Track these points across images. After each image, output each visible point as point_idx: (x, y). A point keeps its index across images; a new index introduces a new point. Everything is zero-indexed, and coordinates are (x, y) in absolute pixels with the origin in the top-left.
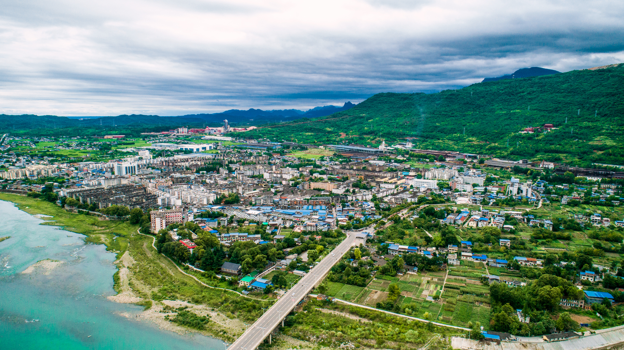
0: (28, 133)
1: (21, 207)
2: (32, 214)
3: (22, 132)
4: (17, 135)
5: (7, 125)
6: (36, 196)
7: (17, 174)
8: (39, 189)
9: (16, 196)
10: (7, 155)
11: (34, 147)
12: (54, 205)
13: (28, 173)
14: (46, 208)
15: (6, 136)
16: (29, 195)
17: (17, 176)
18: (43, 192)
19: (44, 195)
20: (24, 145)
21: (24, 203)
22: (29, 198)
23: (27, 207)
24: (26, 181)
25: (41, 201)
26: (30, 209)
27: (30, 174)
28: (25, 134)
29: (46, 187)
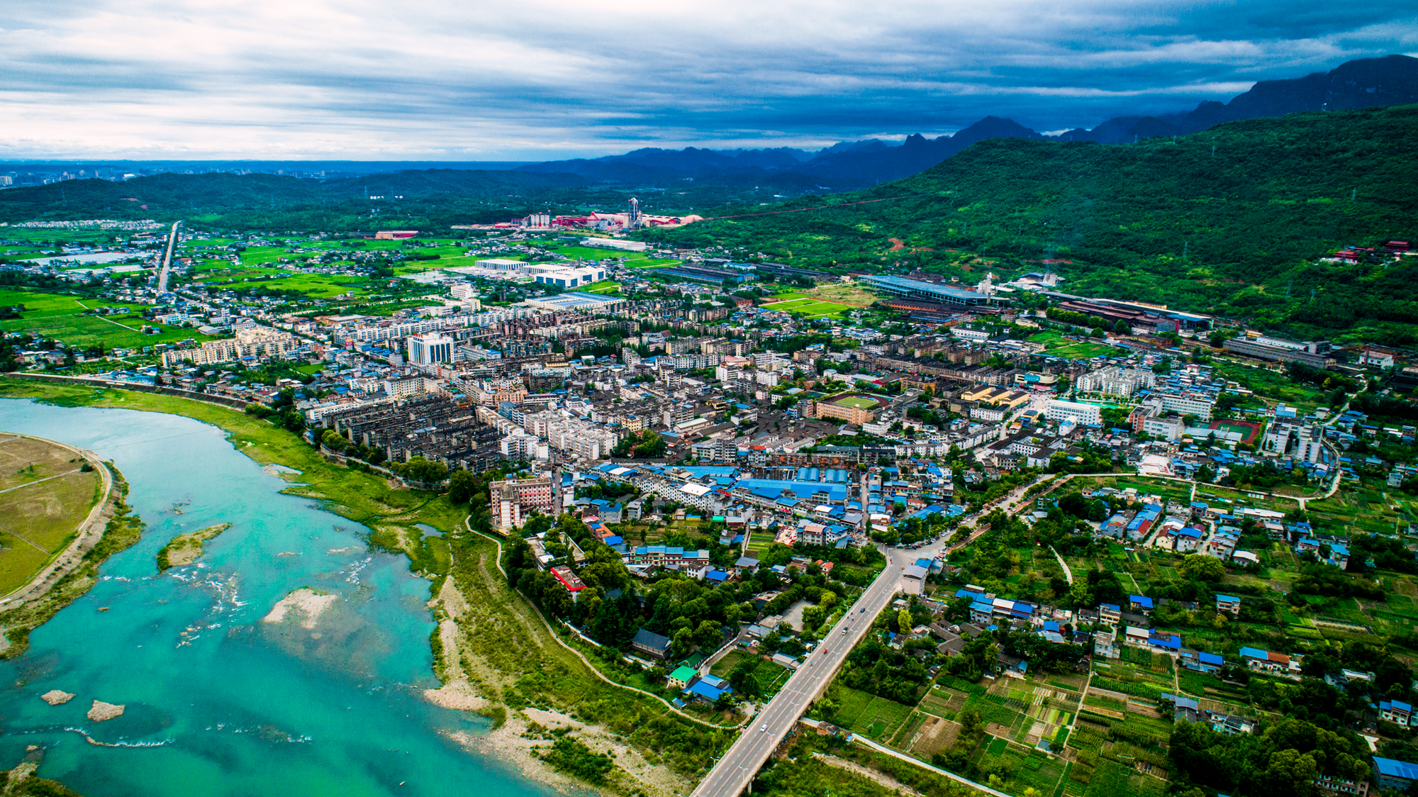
0: (221, 221)
1: (238, 442)
2: (262, 463)
3: (210, 218)
4: (202, 228)
5: (176, 197)
6: (262, 414)
7: (220, 353)
8: (266, 397)
9: (225, 410)
10: (190, 289)
11: (237, 263)
12: (300, 442)
13: (239, 351)
14: (285, 448)
15: (178, 228)
16: (250, 412)
17: (219, 358)
18: (275, 405)
19: (277, 414)
20: (217, 257)
21: (242, 431)
22: (250, 417)
23: (250, 444)
24: (240, 373)
25: (276, 427)
26: (256, 450)
27: (244, 354)
28: (216, 224)
29: (281, 395)
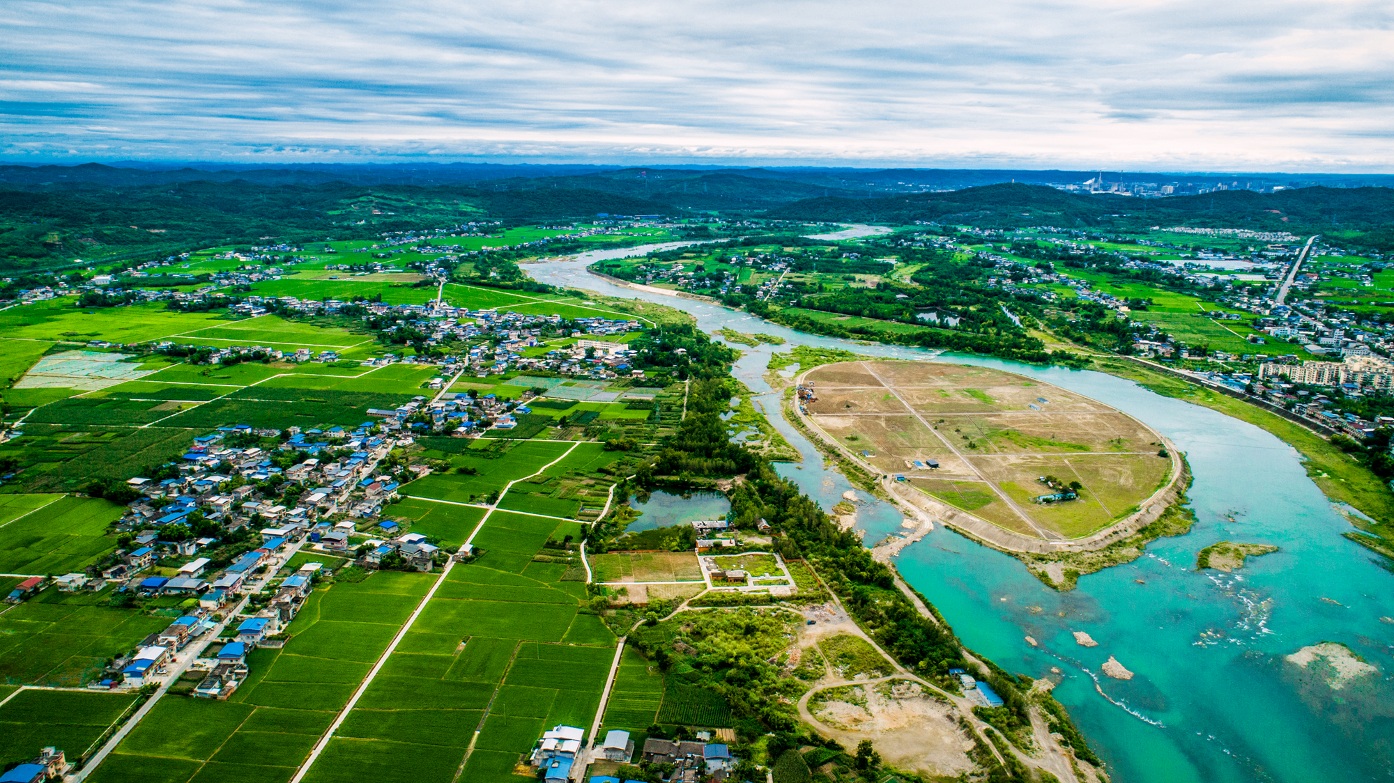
0: (1361, 238)
1: (1313, 470)
2: (1332, 499)
3: (1350, 234)
4: (1339, 244)
5: (1319, 211)
6: (1347, 448)
7: (1320, 375)
8: (1357, 430)
9: (1308, 434)
10: (1307, 305)
11: (1368, 284)
12: (1383, 488)
13: (1342, 377)
14: (1364, 490)
15: (1313, 242)
16: (1335, 442)
17: (1318, 380)
18: (1366, 442)
19: (1366, 452)
20: (1347, 276)
21: (1320, 459)
22: (1334, 448)
23: (1325, 475)
24: (1336, 399)
25: (1358, 465)
26: (1330, 483)
27: (1348, 381)
28: (1355, 242)
29: (1377, 433)
